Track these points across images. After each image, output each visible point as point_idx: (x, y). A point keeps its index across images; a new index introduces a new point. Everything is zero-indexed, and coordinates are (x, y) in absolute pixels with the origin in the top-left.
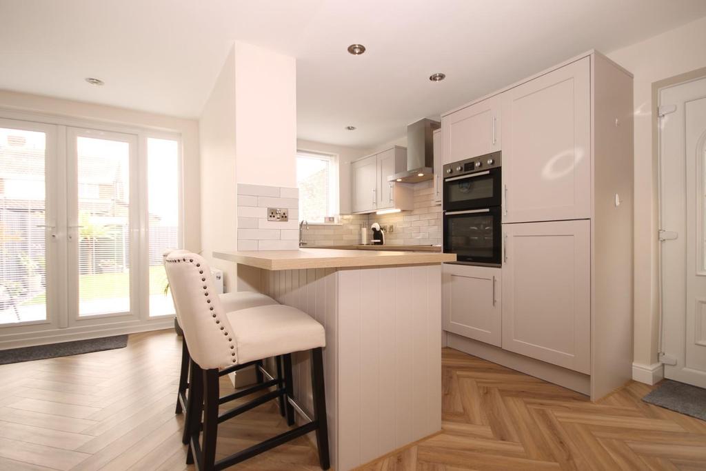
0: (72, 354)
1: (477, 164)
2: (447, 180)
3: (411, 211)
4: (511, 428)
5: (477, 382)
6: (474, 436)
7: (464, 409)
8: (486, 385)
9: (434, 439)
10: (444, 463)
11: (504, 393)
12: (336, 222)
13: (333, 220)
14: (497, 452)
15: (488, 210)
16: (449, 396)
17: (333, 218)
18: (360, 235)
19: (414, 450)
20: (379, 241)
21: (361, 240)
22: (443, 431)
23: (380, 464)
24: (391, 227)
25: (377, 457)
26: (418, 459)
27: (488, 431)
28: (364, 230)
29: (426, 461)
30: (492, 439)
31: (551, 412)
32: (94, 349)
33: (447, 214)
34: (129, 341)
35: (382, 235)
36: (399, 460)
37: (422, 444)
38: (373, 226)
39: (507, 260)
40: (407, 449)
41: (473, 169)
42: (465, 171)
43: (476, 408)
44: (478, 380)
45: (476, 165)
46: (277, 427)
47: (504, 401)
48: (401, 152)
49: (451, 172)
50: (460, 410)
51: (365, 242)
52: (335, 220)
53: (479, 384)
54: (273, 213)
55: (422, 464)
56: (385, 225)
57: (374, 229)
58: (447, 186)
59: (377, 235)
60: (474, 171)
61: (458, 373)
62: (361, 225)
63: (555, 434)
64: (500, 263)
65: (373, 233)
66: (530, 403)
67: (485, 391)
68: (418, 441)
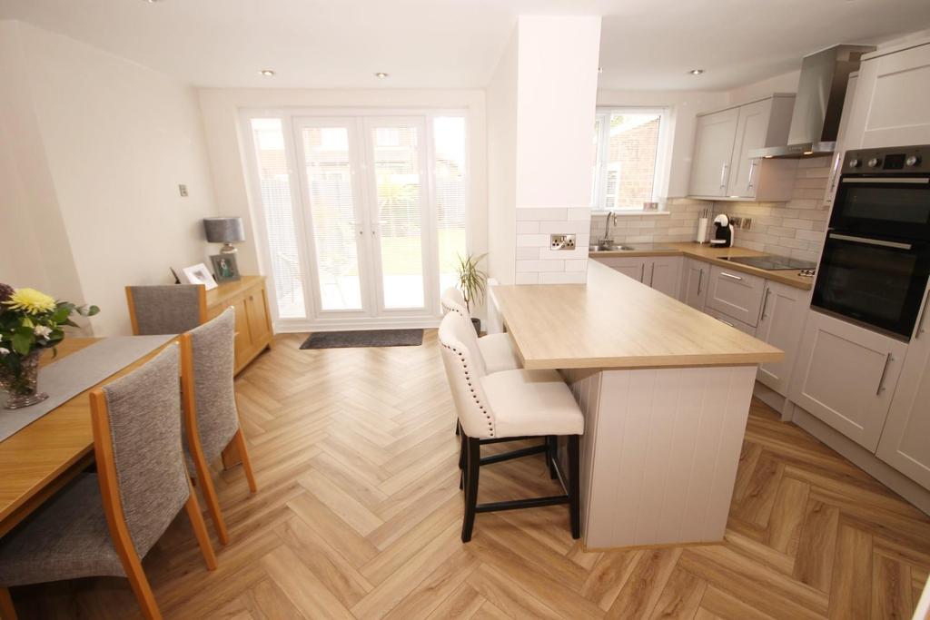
0: (381, 345)
1: (911, 161)
2: (845, 180)
3: (786, 202)
4: (826, 571)
5: (811, 491)
6: (765, 563)
7: (769, 524)
8: (822, 500)
9: (707, 548)
10: (707, 580)
11: (846, 518)
12: (660, 211)
13: (657, 207)
14: (788, 594)
15: (908, 247)
16: (755, 499)
17: (657, 204)
18: (697, 227)
19: (677, 552)
20: (724, 242)
21: (696, 234)
22: (725, 542)
23: (633, 553)
24: (748, 222)
25: (632, 545)
26: (678, 564)
27: (789, 564)
28: (704, 222)
29: (687, 570)
30: (789, 576)
31: (908, 569)
32: (396, 343)
33: (832, 236)
34: (424, 337)
35: (730, 231)
36: (656, 557)
37: (690, 548)
38: (717, 220)
39: (921, 335)
40: (670, 548)
41: (901, 167)
42: (884, 168)
43: (788, 527)
44: (813, 488)
45: (909, 162)
46: (540, 476)
47: (839, 532)
48: (784, 104)
49: (859, 164)
50: (763, 523)
51: (701, 239)
52: (660, 207)
53: (812, 496)
54: (556, 240)
55: (680, 571)
56: (740, 216)
57: (718, 224)
58: (843, 190)
59: (722, 232)
60: (903, 171)
61: (788, 469)
62: (699, 212)
63: (893, 601)
64: (909, 335)
65: (716, 228)
66: (879, 546)
67: (817, 509)
68: (688, 544)
